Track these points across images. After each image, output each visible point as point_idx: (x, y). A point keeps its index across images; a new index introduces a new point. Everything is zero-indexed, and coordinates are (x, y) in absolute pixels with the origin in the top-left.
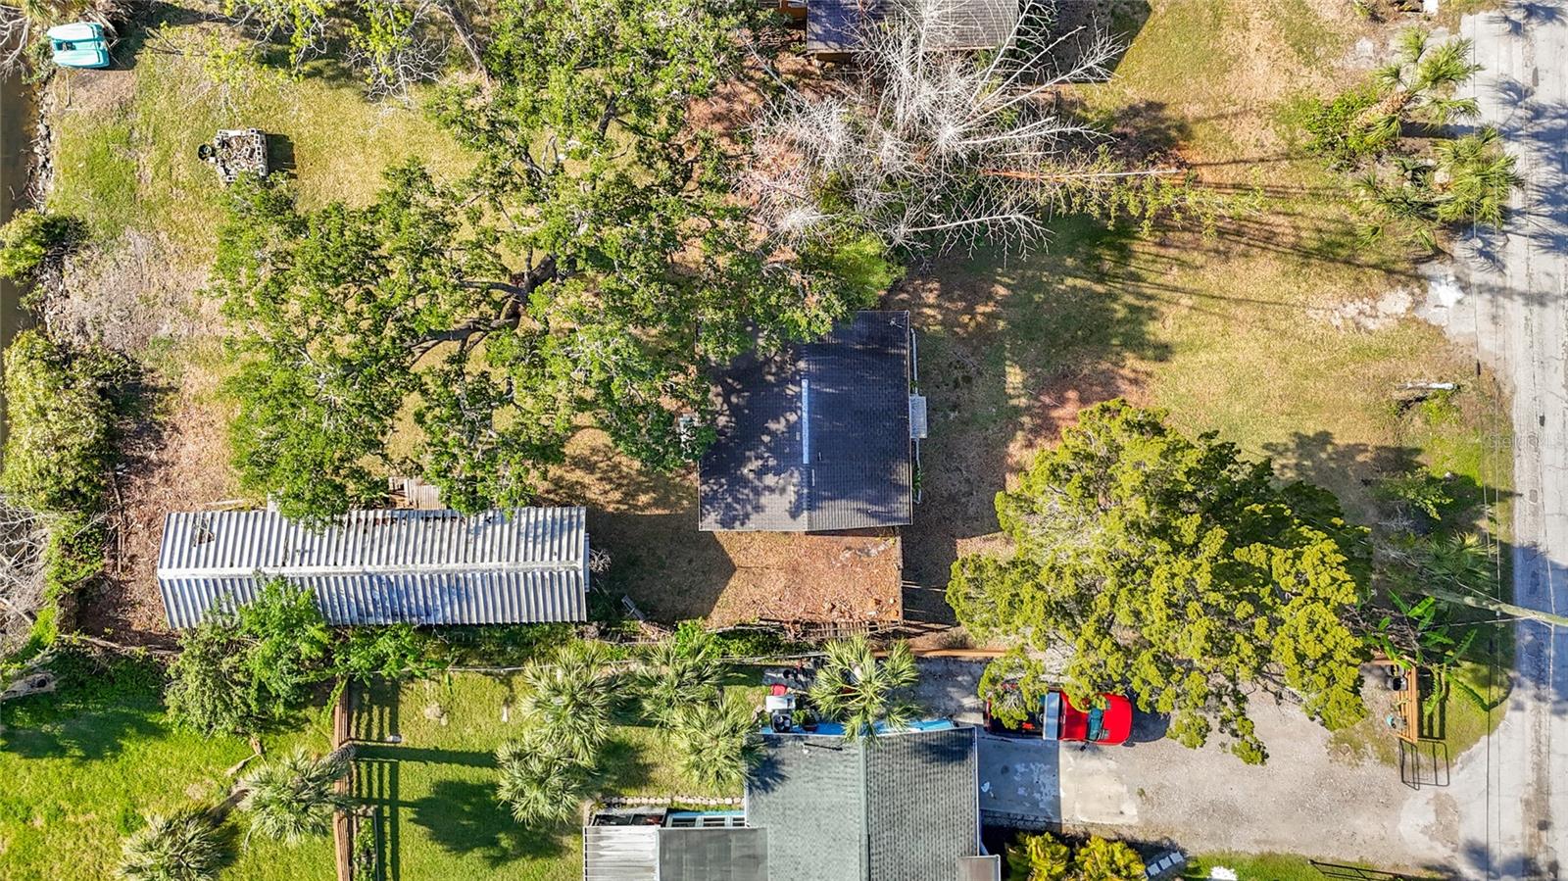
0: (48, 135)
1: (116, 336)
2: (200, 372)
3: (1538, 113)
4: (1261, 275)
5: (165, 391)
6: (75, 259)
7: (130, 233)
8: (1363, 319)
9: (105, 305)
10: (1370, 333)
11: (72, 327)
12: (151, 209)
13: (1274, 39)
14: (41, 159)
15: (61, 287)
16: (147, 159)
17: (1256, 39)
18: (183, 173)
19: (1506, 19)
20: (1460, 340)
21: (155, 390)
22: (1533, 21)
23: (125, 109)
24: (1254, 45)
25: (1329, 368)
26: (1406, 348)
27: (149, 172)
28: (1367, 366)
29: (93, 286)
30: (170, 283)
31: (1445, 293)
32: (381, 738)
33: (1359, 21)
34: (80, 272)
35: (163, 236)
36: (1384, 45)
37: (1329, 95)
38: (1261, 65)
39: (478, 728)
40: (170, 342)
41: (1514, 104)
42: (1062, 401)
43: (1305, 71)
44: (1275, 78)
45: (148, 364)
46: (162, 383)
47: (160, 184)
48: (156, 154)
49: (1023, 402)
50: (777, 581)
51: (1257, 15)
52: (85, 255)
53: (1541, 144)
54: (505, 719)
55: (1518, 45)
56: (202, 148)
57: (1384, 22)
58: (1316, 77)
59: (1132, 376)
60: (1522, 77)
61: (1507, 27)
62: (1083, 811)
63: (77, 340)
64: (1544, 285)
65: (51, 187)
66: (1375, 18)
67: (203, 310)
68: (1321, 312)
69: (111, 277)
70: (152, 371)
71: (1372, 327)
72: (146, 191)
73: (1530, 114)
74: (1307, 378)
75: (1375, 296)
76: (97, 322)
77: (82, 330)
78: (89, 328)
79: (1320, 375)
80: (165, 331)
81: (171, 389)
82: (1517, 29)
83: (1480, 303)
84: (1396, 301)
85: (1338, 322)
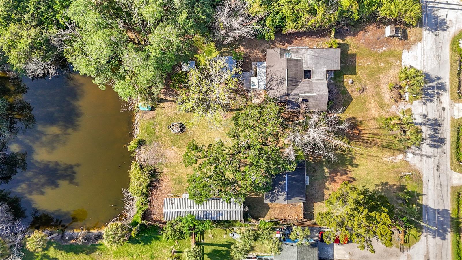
0: (137, 123)
1: (151, 162)
2: (167, 169)
3: (429, 120)
4: (374, 151)
5: (160, 173)
6: (143, 147)
7: (154, 142)
8: (393, 160)
9: (149, 156)
10: (395, 163)
11: (142, 160)
12: (158, 137)
13: (376, 105)
14: (136, 127)
15: (140, 152)
16: (157, 128)
17: (372, 105)
18: (164, 131)
19: (422, 102)
20: (412, 164)
21: (158, 172)
22: (428, 102)
23: (153, 118)
24: (372, 106)
25: (387, 170)
26: (402, 166)
27: (158, 131)
28: (394, 169)
29: (147, 152)
30: (161, 152)
31: (410, 155)
32: (201, 241)
33: (392, 102)
34: (144, 150)
35: (160, 143)
36: (398, 106)
37: (387, 116)
38: (373, 110)
39: (219, 239)
40: (161, 163)
41: (424, 118)
42: (337, 175)
43: (382, 111)
44: (376, 113)
45: (157, 167)
46: (160, 171)
47: (160, 133)
48: (159, 127)
49: (328, 175)
50: (277, 211)
51: (373, 100)
52: (145, 146)
53: (429, 126)
54: (224, 237)
55: (424, 107)
56: (168, 126)
57: (398, 102)
58: (384, 113)
59: (350, 170)
60: (425, 113)
61: (423, 103)
62: (338, 257)
63: (143, 163)
64: (430, 154)
65: (138, 133)
66: (396, 101)
67: (168, 157)
68: (385, 159)
69: (150, 151)
70: (158, 169)
71: (395, 162)
72: (157, 134)
73: (427, 120)
74: (382, 171)
75: (396, 156)
76: (147, 159)
77: (144, 161)
78: (146, 161)
79: (385, 171)
80: (160, 161)
81: (161, 172)
82: (425, 104)
83: (418, 158)
84: (400, 156)
85: (389, 161)
